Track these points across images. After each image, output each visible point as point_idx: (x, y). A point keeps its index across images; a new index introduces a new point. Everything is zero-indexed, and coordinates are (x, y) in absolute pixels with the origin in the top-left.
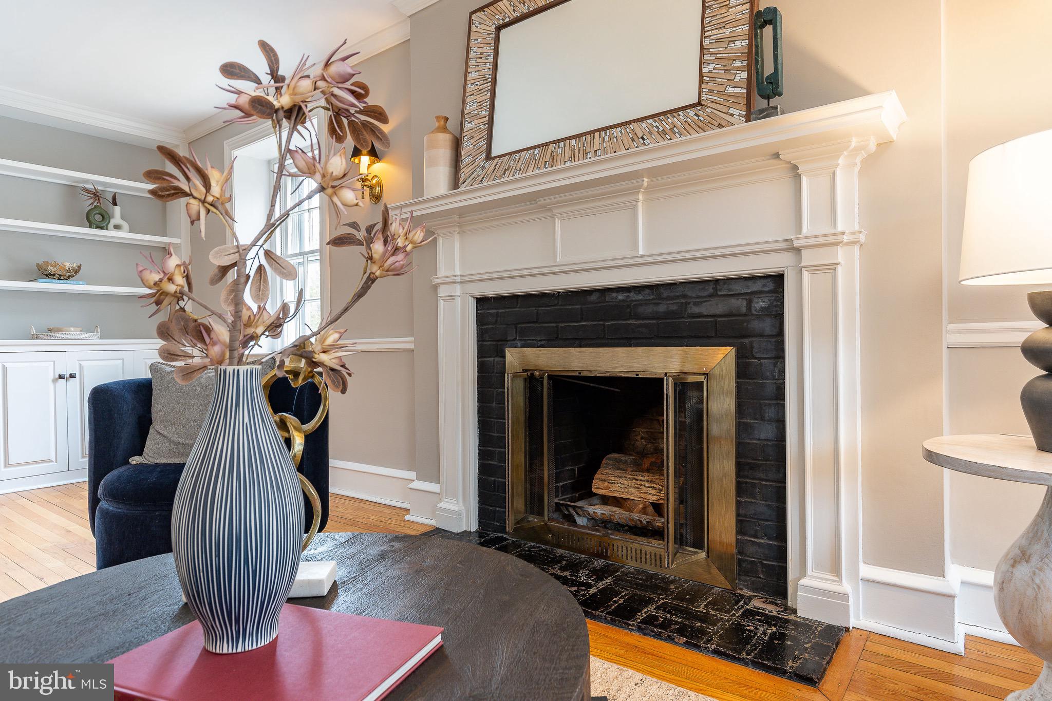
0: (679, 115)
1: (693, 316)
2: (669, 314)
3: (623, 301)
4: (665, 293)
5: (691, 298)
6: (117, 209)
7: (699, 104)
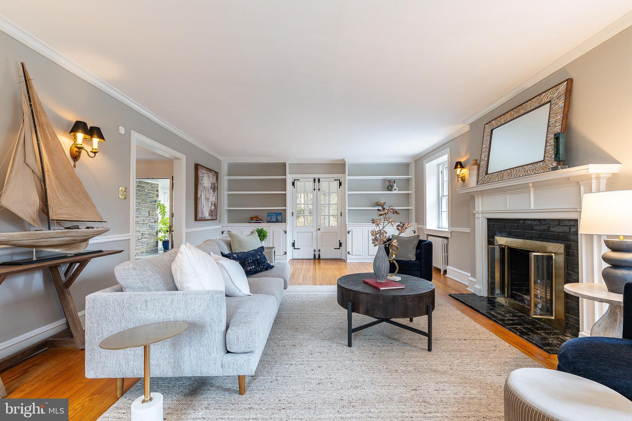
0: (538, 164)
1: (552, 232)
2: (544, 230)
3: (530, 224)
4: (543, 223)
5: (551, 225)
6: (395, 184)
7: (544, 161)
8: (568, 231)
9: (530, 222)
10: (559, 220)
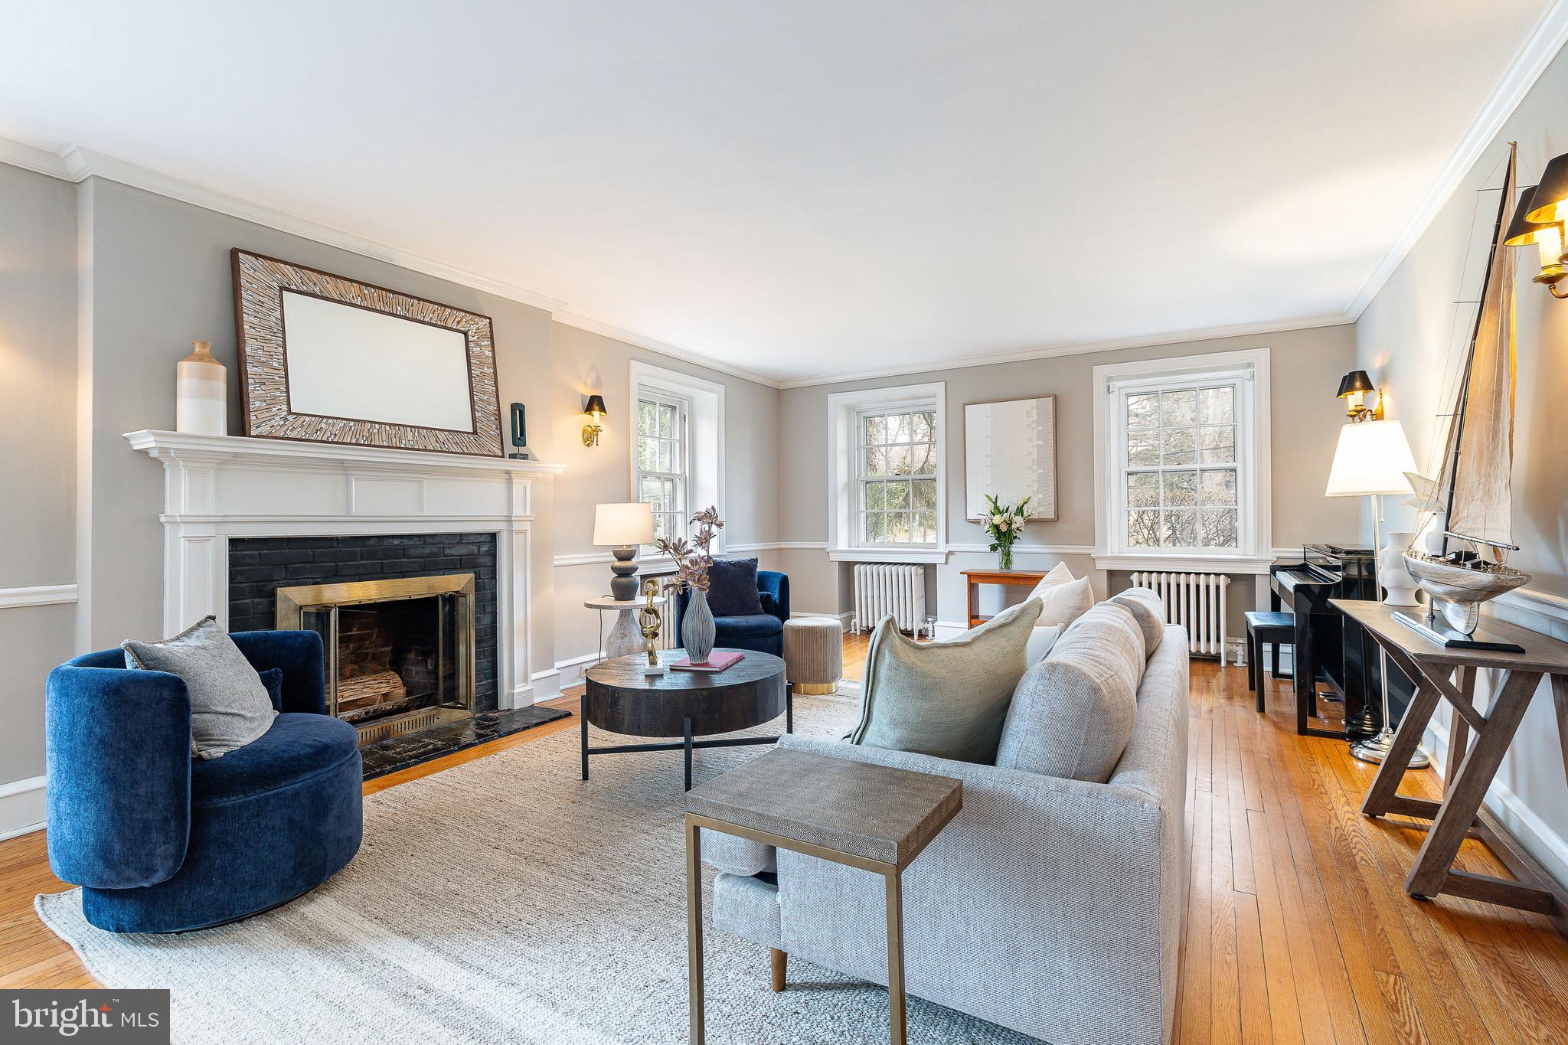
0: (465, 436)
1: (448, 555)
2: (431, 554)
7: (476, 433)
8: (476, 551)
9: (396, 542)
10: (461, 535)
